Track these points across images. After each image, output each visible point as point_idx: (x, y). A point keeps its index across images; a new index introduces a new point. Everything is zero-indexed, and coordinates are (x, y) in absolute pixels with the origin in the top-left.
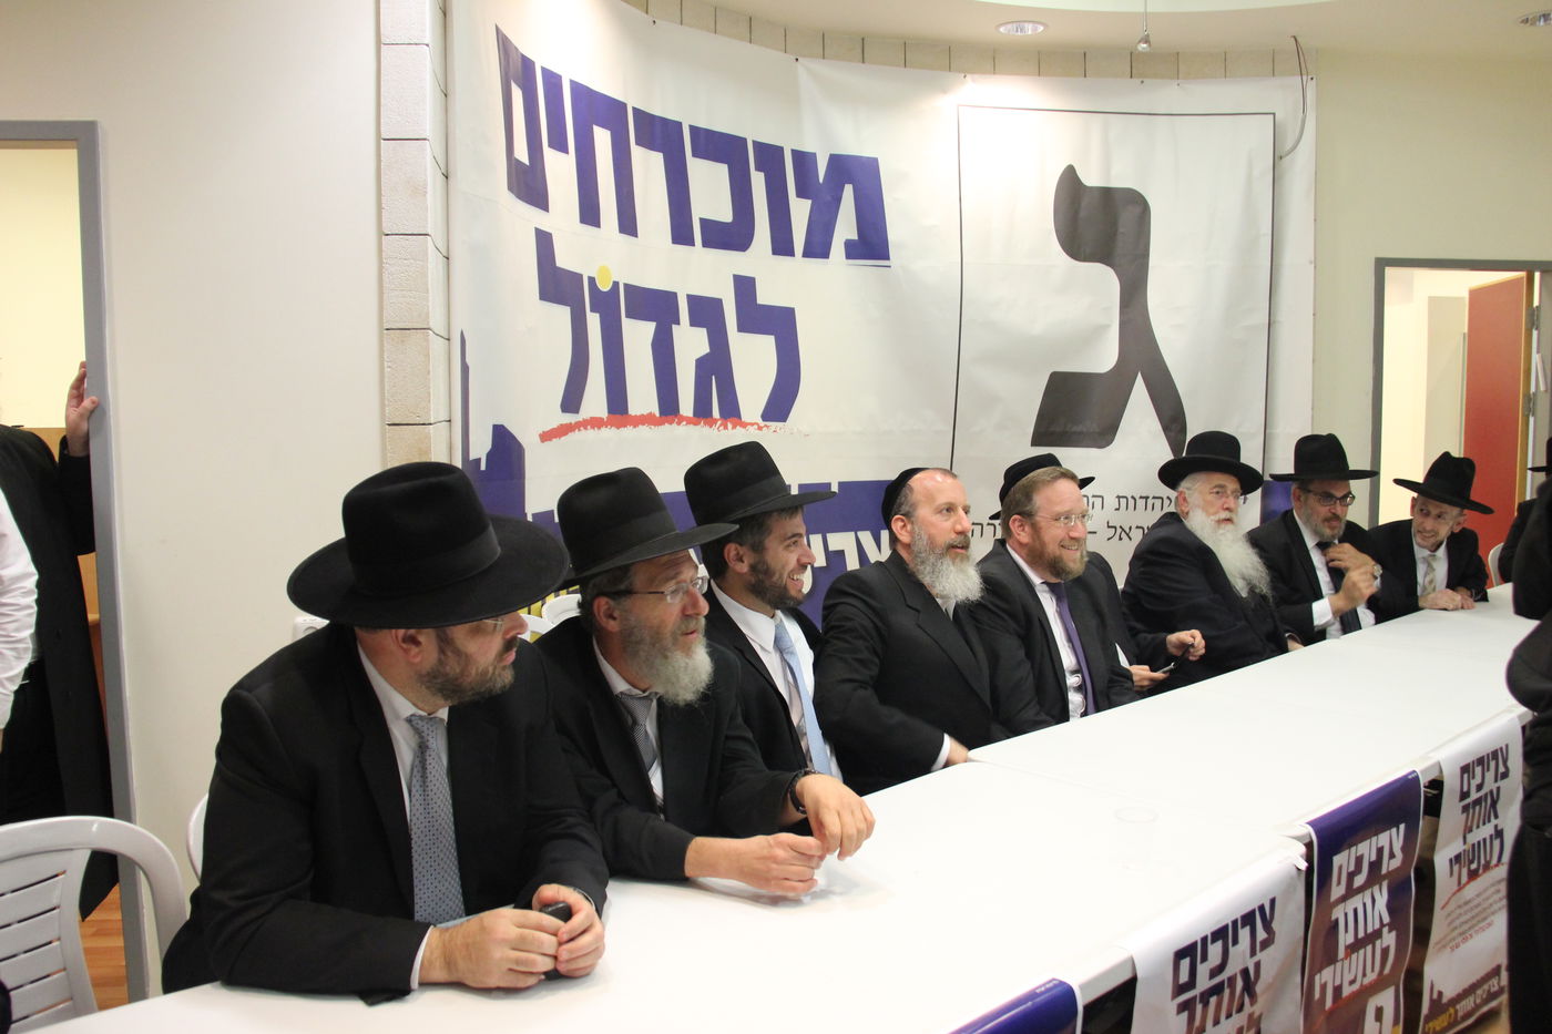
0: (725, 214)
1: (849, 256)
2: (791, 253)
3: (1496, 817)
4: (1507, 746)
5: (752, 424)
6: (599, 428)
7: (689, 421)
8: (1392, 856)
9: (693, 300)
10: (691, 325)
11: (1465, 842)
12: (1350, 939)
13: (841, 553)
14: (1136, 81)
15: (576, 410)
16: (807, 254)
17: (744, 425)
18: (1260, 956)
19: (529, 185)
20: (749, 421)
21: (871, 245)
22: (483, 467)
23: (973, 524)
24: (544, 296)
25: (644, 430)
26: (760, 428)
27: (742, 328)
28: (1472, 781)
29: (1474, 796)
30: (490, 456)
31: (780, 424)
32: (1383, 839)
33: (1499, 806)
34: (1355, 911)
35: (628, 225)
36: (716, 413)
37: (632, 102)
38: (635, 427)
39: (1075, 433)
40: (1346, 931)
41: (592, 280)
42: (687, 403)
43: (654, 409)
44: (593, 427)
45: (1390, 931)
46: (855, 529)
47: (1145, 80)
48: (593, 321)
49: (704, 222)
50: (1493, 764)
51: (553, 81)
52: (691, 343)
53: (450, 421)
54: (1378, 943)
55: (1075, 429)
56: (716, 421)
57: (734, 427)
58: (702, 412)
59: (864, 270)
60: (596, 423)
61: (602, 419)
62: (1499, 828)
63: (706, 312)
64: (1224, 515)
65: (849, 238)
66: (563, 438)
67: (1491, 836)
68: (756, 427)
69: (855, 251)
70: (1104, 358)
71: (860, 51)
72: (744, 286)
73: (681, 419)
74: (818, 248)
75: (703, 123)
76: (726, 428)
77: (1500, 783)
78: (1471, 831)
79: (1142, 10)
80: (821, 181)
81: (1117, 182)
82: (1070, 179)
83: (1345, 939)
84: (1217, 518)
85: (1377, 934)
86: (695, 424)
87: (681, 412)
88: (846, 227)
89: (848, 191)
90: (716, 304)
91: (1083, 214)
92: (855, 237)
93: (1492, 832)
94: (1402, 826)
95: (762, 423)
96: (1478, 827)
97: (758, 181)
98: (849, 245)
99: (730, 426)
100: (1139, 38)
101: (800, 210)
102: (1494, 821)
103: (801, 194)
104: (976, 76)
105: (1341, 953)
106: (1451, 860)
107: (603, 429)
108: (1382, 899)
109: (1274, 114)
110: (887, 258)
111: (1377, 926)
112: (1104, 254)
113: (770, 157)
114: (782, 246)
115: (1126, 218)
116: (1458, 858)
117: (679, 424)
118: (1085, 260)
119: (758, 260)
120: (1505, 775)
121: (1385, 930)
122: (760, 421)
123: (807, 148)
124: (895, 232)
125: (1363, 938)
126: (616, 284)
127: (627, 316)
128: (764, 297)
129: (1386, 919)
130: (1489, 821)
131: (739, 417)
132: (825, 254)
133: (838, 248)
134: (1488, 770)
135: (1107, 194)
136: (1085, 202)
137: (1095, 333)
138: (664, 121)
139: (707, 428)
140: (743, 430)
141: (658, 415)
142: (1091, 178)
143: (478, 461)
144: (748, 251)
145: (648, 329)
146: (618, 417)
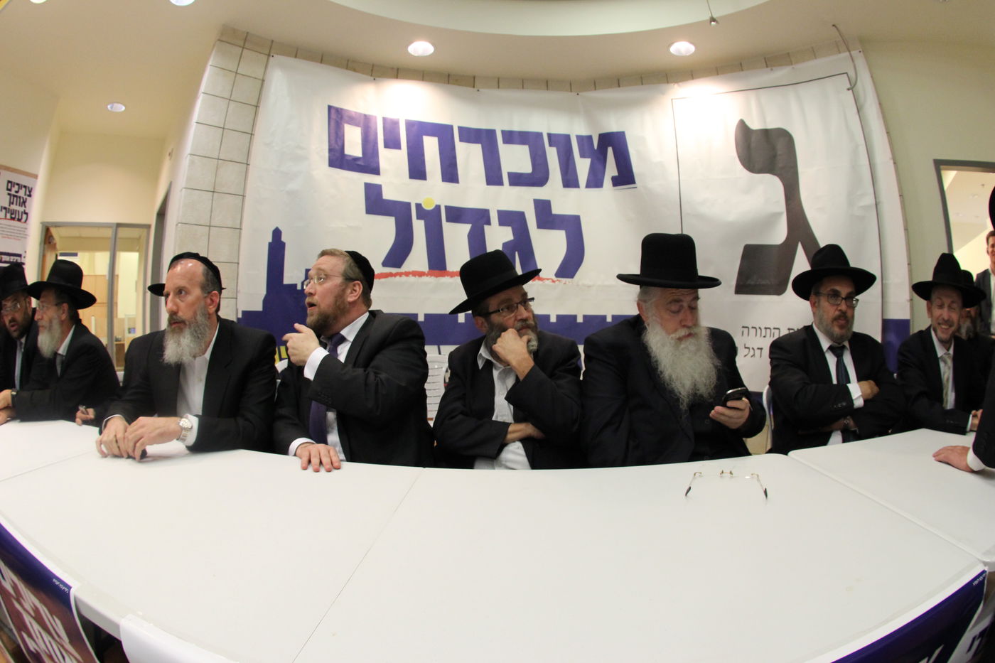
0: (526, 169)
1: (613, 185)
2: (576, 185)
9: (502, 213)
10: (500, 225)
14: (769, 69)
16: (588, 186)
21: (625, 177)
27: (540, 227)
31: (569, 280)
47: (773, 68)
49: (510, 173)
52: (499, 234)
59: (623, 191)
63: (511, 218)
65: (613, 175)
69: (617, 182)
72: (543, 208)
74: (595, 181)
80: (594, 147)
81: (771, 125)
82: (743, 127)
88: (611, 170)
89: (611, 150)
90: (520, 216)
91: (753, 145)
92: (616, 174)
97: (551, 151)
98: (613, 179)
101: (583, 165)
103: (583, 155)
104: (680, 83)
109: (847, 73)
110: (633, 182)
112: (770, 168)
113: (560, 140)
114: (570, 181)
115: (780, 146)
118: (757, 173)
119: (551, 191)
123: (586, 133)
124: (637, 168)
127: (448, 221)
128: (557, 210)
132: (599, 185)
133: (607, 181)
135: (766, 133)
136: (753, 139)
137: (770, 220)
142: (755, 125)
144: (544, 187)
145: (466, 228)
146: (437, 272)
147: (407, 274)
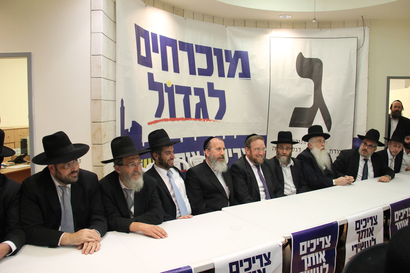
0: (205, 67)
1: (240, 77)
2: (224, 76)
3: (373, 235)
4: (376, 216)
5: (212, 120)
6: (167, 121)
7: (194, 119)
8: (326, 244)
9: (195, 89)
10: (195, 95)
11: (359, 241)
12: (310, 265)
13: (237, 154)
14: (319, 29)
15: (160, 116)
16: (228, 77)
17: (210, 120)
18: (264, 267)
19: (146, 62)
20: (211, 119)
21: (246, 74)
22: (129, 131)
23: (273, 147)
24: (150, 88)
25: (180, 122)
26: (214, 121)
27: (209, 96)
28: (361, 225)
29: (362, 229)
30: (131, 128)
31: (220, 120)
32: (322, 239)
33: (373, 232)
34: (312, 258)
35: (176, 70)
36: (202, 117)
37: (178, 39)
38: (178, 121)
39: (301, 123)
40: (308, 263)
41: (165, 85)
42: (193, 114)
43: (183, 116)
44: (165, 121)
45: (326, 264)
46: (241, 147)
47: (322, 29)
48: (166, 95)
49: (199, 69)
50: (370, 221)
51: (154, 36)
52: (194, 100)
53: (115, 120)
54: (321, 267)
55: (301, 122)
56: (202, 119)
57: (207, 121)
58: (198, 117)
59: (244, 80)
60: (166, 120)
61: (168, 119)
62: (374, 238)
63: (199, 92)
64: (322, 148)
65: (240, 72)
66: (155, 124)
67: (370, 241)
68: (213, 121)
69: (241, 76)
70: (309, 104)
71: (244, 24)
72: (210, 85)
73: (191, 119)
74: (231, 75)
75: (199, 44)
76: (204, 121)
77: (373, 226)
78: (362, 238)
79: (314, 11)
80: (233, 58)
81: (314, 57)
82: (301, 56)
83: (307, 265)
84: (321, 149)
85: (321, 264)
86: (196, 120)
87: (191, 117)
88: (239, 69)
89: (240, 60)
90: (202, 90)
91: (304, 65)
92: (241, 72)
93: (371, 239)
94: (330, 237)
95: (215, 120)
96: (365, 237)
97: (215, 58)
98: (240, 74)
99: (206, 121)
100: (313, 19)
101: (227, 66)
102: (371, 236)
103: (227, 61)
104: (275, 29)
105: (306, 268)
106: (353, 246)
107: (168, 122)
108: (323, 255)
109: (357, 37)
110: (250, 77)
111: (321, 262)
112: (309, 76)
113: (218, 52)
114: (221, 74)
115: (316, 66)
116: (356, 246)
117: (191, 120)
118: (304, 78)
119: (214, 78)
120: (376, 223)
121: (324, 264)
122: (214, 119)
123: (229, 49)
124: (252, 70)
125: (314, 265)
126: (173, 85)
127: (176, 93)
128: (216, 88)
129: (324, 260)
130: (370, 236)
131: (209, 119)
132: (233, 76)
133: (237, 75)
134: (368, 222)
135: (311, 59)
136: (304, 62)
137: (307, 97)
138: (188, 44)
139: (199, 121)
140: (209, 122)
141: (184, 118)
142: (306, 56)
143: (128, 130)
144: (211, 76)
145: (182, 96)
146: (173, 118)
147: (163, 120)
